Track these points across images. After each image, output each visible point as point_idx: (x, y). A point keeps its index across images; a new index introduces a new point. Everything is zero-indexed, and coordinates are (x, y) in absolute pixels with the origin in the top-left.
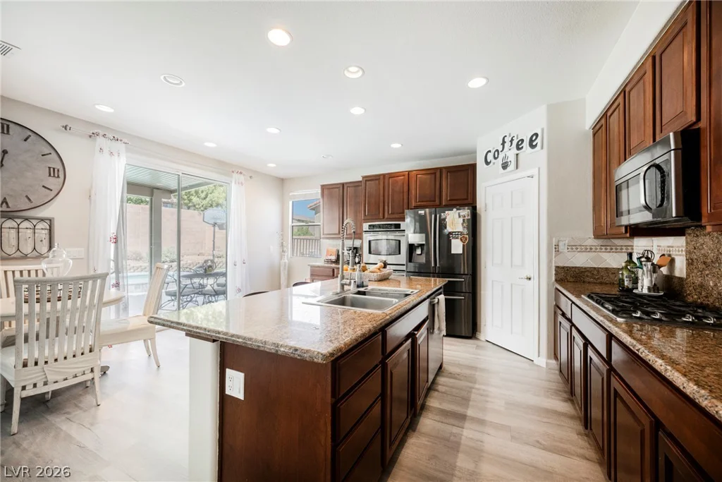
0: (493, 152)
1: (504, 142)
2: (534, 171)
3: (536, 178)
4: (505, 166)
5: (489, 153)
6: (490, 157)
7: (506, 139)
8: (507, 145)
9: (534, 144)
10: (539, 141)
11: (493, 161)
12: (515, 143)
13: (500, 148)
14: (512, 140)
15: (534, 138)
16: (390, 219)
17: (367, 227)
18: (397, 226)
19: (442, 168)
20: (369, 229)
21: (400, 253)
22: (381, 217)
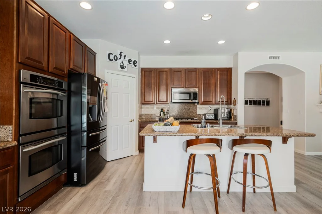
0: (114, 55)
1: (121, 55)
3: (135, 79)
4: (122, 67)
5: (111, 55)
6: (112, 57)
7: (122, 54)
8: (123, 57)
9: (135, 65)
10: (137, 64)
11: (114, 60)
12: (127, 59)
13: (119, 57)
14: (125, 56)
15: (135, 62)
16: (52, 74)
17: (28, 77)
18: (60, 84)
19: (86, 45)
20: (31, 81)
21: (62, 115)
22: (46, 69)
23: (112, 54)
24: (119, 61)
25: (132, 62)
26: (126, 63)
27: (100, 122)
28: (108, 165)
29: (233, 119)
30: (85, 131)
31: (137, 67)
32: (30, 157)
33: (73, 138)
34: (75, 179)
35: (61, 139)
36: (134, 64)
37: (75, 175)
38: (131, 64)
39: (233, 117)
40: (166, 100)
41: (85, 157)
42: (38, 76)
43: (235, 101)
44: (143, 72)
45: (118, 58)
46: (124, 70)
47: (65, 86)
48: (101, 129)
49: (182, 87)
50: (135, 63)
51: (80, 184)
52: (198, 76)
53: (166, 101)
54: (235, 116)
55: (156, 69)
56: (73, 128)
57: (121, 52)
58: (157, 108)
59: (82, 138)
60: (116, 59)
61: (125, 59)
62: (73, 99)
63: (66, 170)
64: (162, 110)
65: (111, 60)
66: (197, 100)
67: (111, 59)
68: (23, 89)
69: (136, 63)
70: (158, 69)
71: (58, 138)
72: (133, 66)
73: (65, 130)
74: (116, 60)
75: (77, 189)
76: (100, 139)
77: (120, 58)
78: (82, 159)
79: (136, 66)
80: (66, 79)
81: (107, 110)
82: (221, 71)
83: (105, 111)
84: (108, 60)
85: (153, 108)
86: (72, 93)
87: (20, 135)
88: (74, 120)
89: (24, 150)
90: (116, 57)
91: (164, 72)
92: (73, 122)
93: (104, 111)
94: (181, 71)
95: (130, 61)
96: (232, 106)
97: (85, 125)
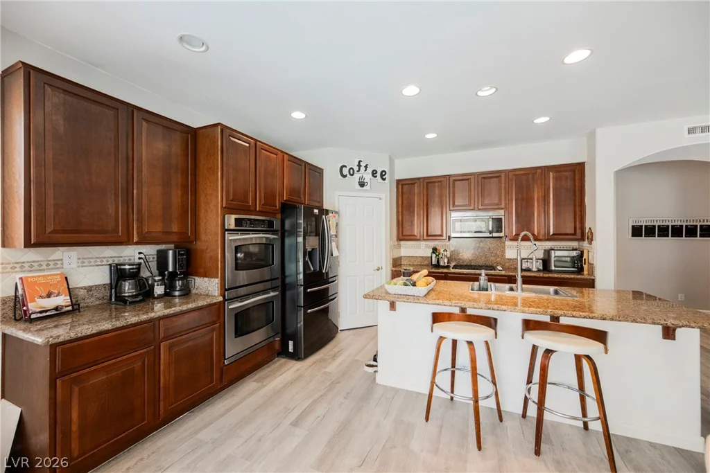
0: (348, 168)
1: (359, 166)
2: (383, 196)
3: (383, 201)
4: (362, 184)
5: (344, 168)
6: (345, 171)
7: (361, 163)
8: (363, 169)
9: (384, 177)
11: (348, 175)
12: (370, 170)
13: (356, 169)
14: (366, 167)
16: (261, 213)
17: (233, 222)
18: (270, 224)
19: (306, 163)
20: (236, 226)
21: (273, 263)
22: (252, 208)
23: (346, 166)
24: (357, 176)
25: (378, 175)
26: (368, 177)
27: (324, 272)
28: (340, 336)
29: (586, 272)
30: (301, 285)
31: (386, 181)
32: (236, 315)
33: (288, 294)
34: (291, 349)
35: (272, 294)
36: (382, 176)
37: (291, 343)
38: (376, 177)
39: (586, 267)
40: (440, 233)
41: (302, 323)
42: (243, 219)
43: (592, 233)
44: (400, 187)
45: (355, 172)
46: (365, 188)
47: (277, 225)
48: (330, 280)
49: (472, 208)
50: (383, 174)
51: (296, 356)
52: (503, 185)
53: (441, 236)
54: (591, 266)
55: (421, 180)
56: (288, 280)
57: (360, 162)
58: (427, 246)
59: (298, 294)
60: (352, 173)
61: (365, 170)
62: (288, 241)
63: (280, 335)
64: (435, 250)
65: (345, 176)
66: (501, 232)
67: (345, 174)
68: (229, 237)
69: (385, 175)
70: (424, 178)
71: (269, 293)
72: (380, 180)
73: (278, 283)
74: (352, 175)
75: (293, 363)
76: (330, 295)
77: (358, 171)
78: (299, 325)
79: (384, 179)
80: (279, 216)
81: (335, 253)
82: (557, 172)
83: (334, 255)
84: (340, 177)
85: (419, 247)
86: (286, 234)
87: (226, 290)
88: (290, 268)
89: (230, 307)
90: (351, 170)
91: (437, 184)
92: (287, 273)
93: (332, 255)
94: (468, 179)
95: (374, 173)
96: (585, 244)
97: (301, 276)
